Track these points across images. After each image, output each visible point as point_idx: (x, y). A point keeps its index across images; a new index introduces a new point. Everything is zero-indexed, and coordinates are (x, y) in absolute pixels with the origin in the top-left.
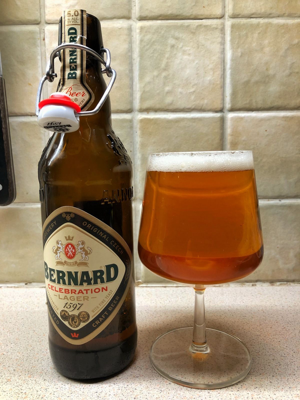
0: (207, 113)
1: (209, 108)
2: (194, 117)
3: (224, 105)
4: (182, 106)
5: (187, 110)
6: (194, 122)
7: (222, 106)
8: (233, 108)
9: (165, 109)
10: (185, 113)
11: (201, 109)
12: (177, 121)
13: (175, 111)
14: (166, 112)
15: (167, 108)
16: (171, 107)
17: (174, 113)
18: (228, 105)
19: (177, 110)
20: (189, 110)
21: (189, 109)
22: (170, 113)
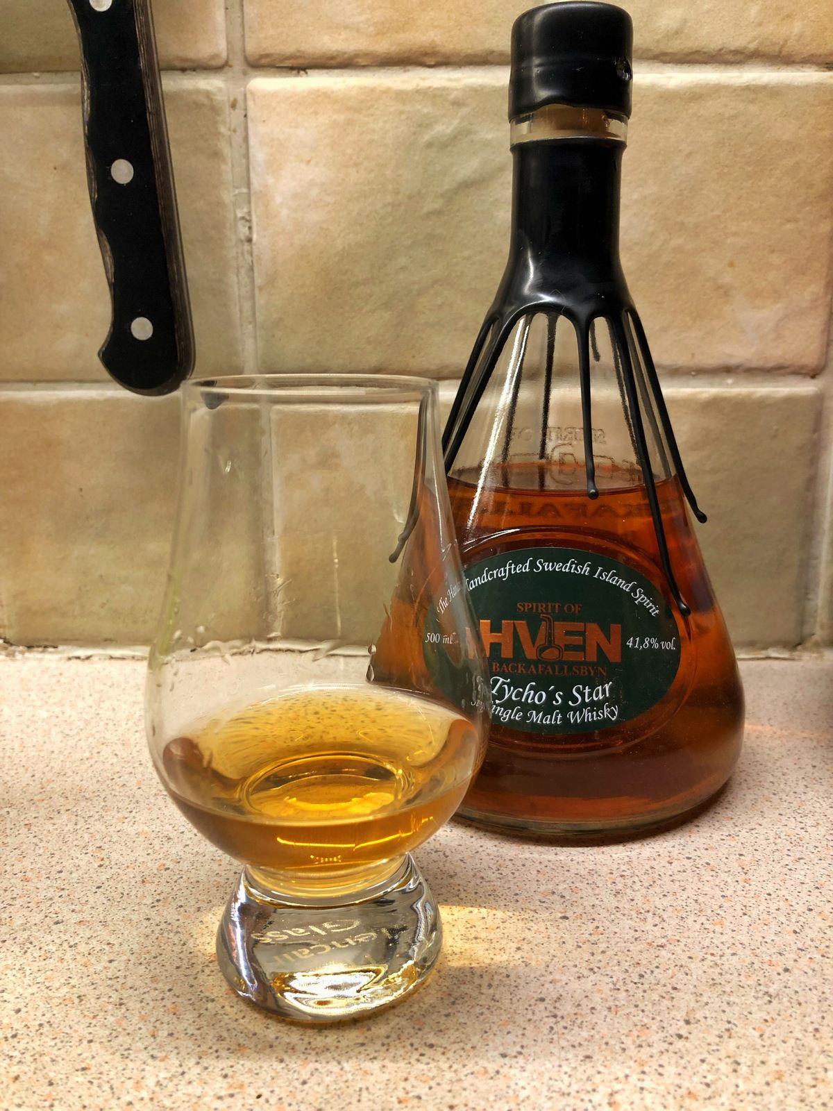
0: (799, 70)
2: (754, 83)
4: (714, 43)
5: (730, 57)
6: (752, 101)
10: (722, 67)
11: (780, 52)
13: (689, 58)
17: (685, 67)
19: (697, 57)
20: (739, 57)
21: (736, 52)
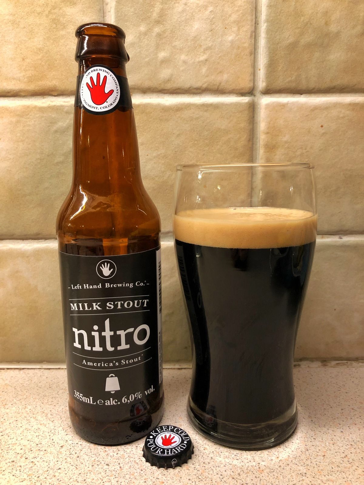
1: (231, 87)
3: (256, 83)
7: (251, 85)
8: (269, 88)
9: (160, 88)
12: (179, 109)
14: (161, 94)
15: (162, 87)
16: (169, 86)
18: (261, 84)
22: (167, 95)
